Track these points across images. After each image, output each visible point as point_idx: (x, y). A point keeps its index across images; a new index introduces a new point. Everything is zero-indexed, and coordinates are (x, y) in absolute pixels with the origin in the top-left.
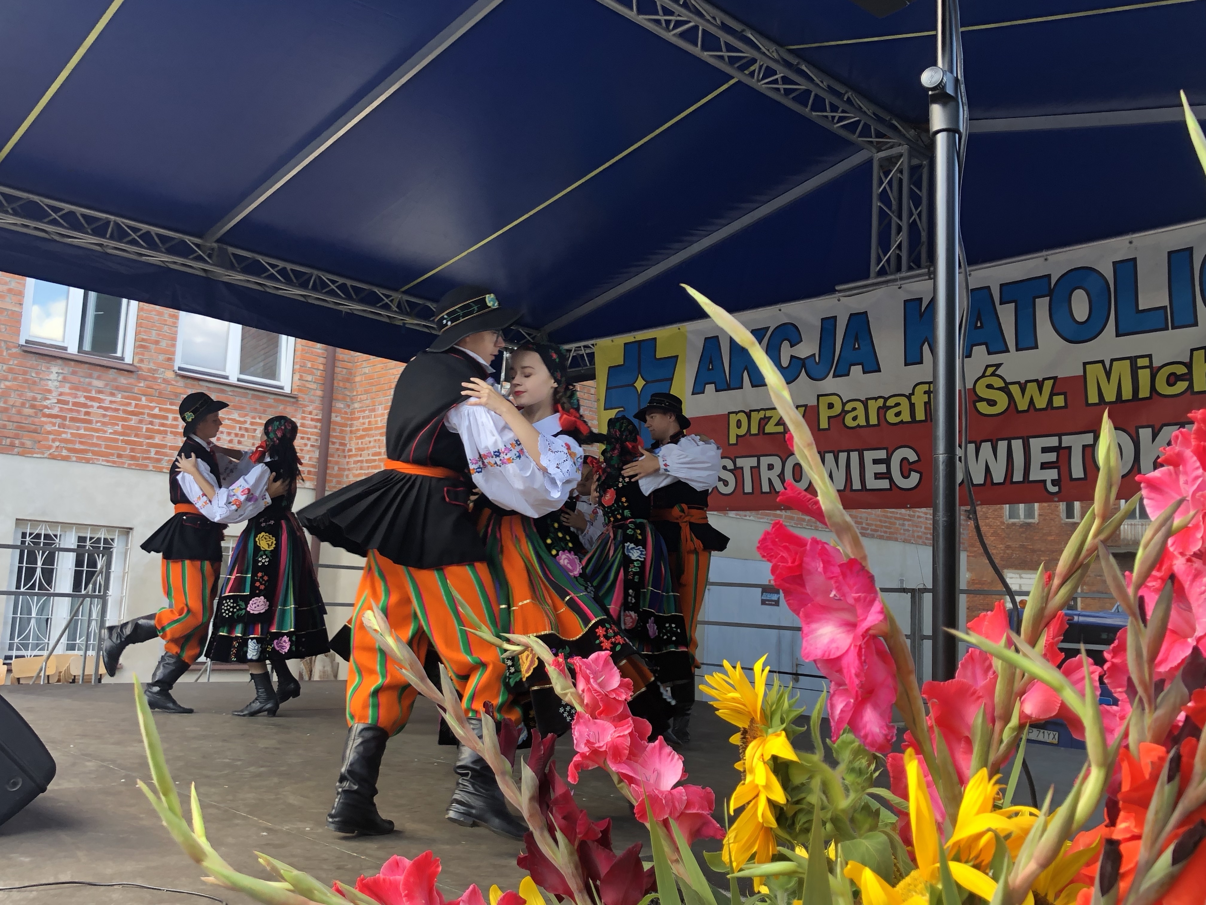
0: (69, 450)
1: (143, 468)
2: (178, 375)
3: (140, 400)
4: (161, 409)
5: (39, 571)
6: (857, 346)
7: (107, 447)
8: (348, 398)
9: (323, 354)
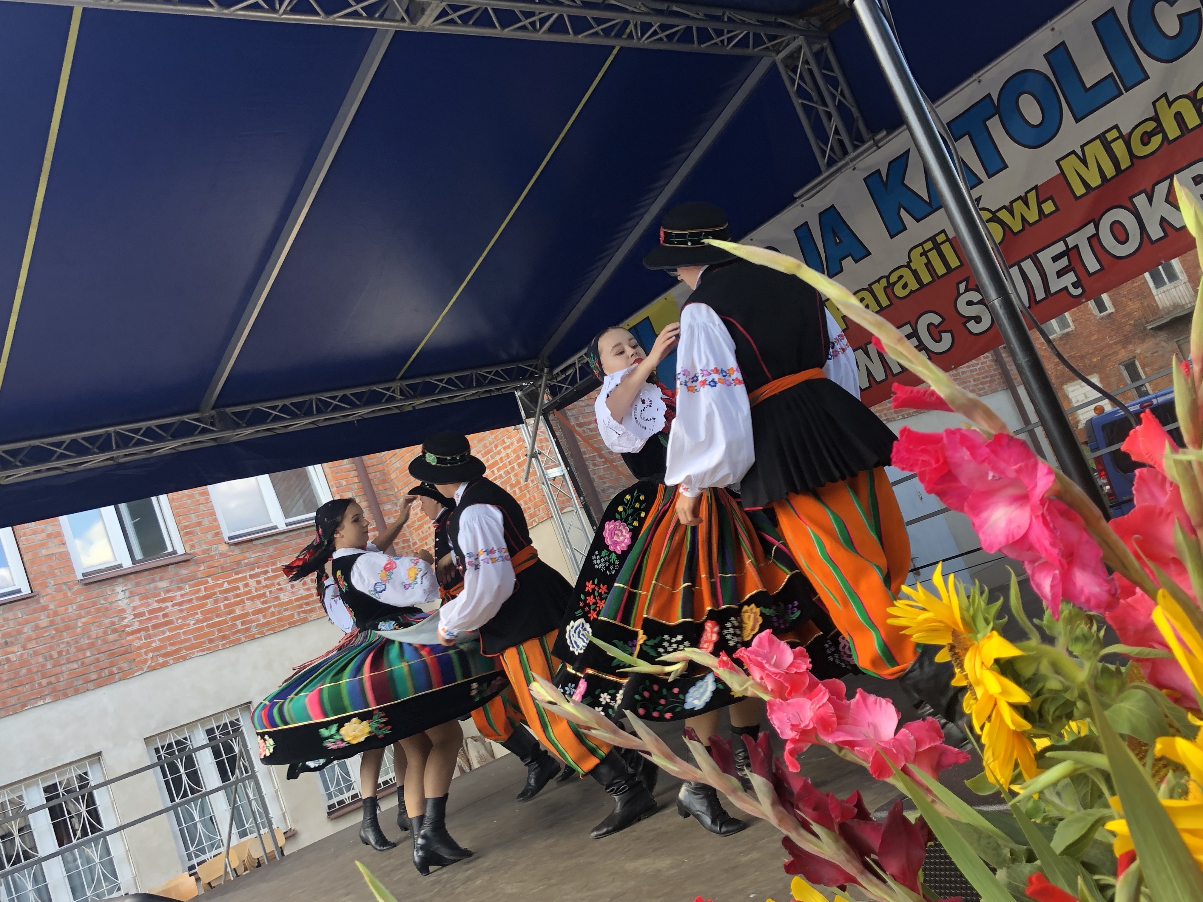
0: (164, 655)
1: (237, 642)
2: (230, 545)
3: (208, 582)
4: (229, 583)
5: (184, 778)
6: (838, 241)
7: (196, 638)
8: (392, 497)
9: (352, 467)
